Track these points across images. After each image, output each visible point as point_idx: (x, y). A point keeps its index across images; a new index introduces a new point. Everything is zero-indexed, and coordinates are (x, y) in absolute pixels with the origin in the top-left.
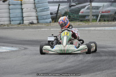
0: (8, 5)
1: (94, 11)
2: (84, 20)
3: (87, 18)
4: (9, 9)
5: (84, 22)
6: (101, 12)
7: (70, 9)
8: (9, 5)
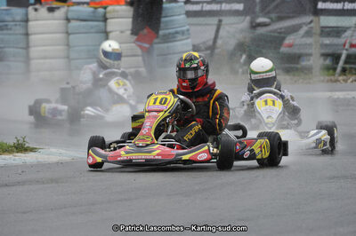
0: (65, 21)
1: (327, 41)
2: (297, 69)
3: (304, 63)
4: (68, 33)
5: (294, 75)
6: (347, 47)
7: (251, 35)
8: (68, 20)
